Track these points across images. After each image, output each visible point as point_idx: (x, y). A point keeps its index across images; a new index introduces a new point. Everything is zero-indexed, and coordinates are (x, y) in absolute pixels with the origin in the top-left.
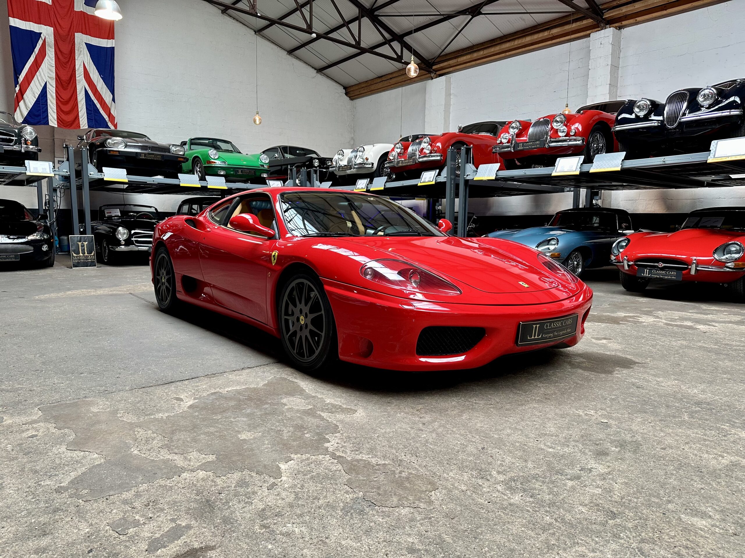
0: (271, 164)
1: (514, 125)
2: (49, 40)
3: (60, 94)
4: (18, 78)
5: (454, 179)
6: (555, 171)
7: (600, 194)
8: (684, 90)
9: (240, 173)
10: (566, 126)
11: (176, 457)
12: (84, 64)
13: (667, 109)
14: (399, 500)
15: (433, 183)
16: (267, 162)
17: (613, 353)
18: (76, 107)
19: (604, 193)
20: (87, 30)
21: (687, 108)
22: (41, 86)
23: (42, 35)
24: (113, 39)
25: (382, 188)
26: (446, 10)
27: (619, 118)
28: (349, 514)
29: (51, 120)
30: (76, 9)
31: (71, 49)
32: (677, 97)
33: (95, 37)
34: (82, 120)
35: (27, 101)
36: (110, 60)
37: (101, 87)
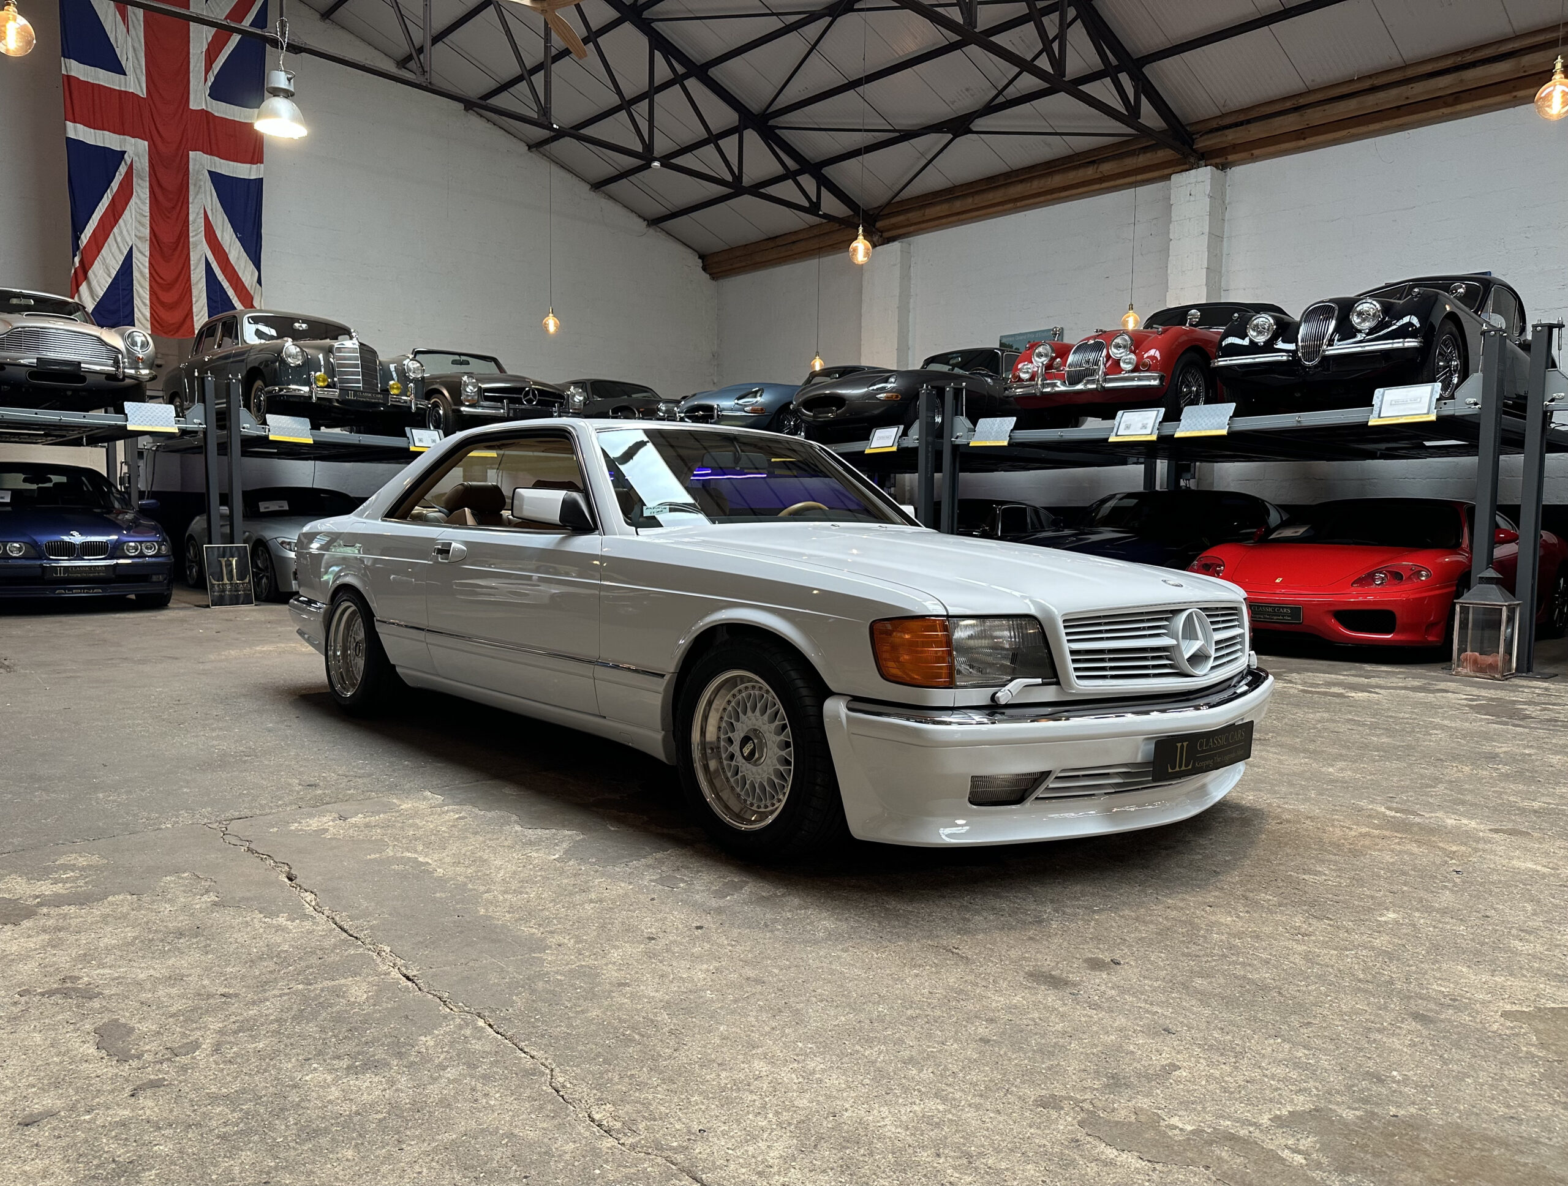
1: (1041, 349)
2: (138, 165)
3: (157, 269)
4: (79, 238)
5: (933, 444)
6: (1114, 433)
7: (1192, 469)
8: (1329, 302)
12: (205, 212)
13: (1302, 330)
18: (188, 294)
19: (1199, 467)
20: (213, 146)
21: (1336, 330)
22: (122, 253)
23: (126, 156)
24: (261, 162)
29: (138, 319)
30: (193, 106)
31: (182, 182)
32: (1319, 312)
33: (227, 159)
34: (198, 321)
35: (94, 283)
36: (255, 204)
37: (237, 255)
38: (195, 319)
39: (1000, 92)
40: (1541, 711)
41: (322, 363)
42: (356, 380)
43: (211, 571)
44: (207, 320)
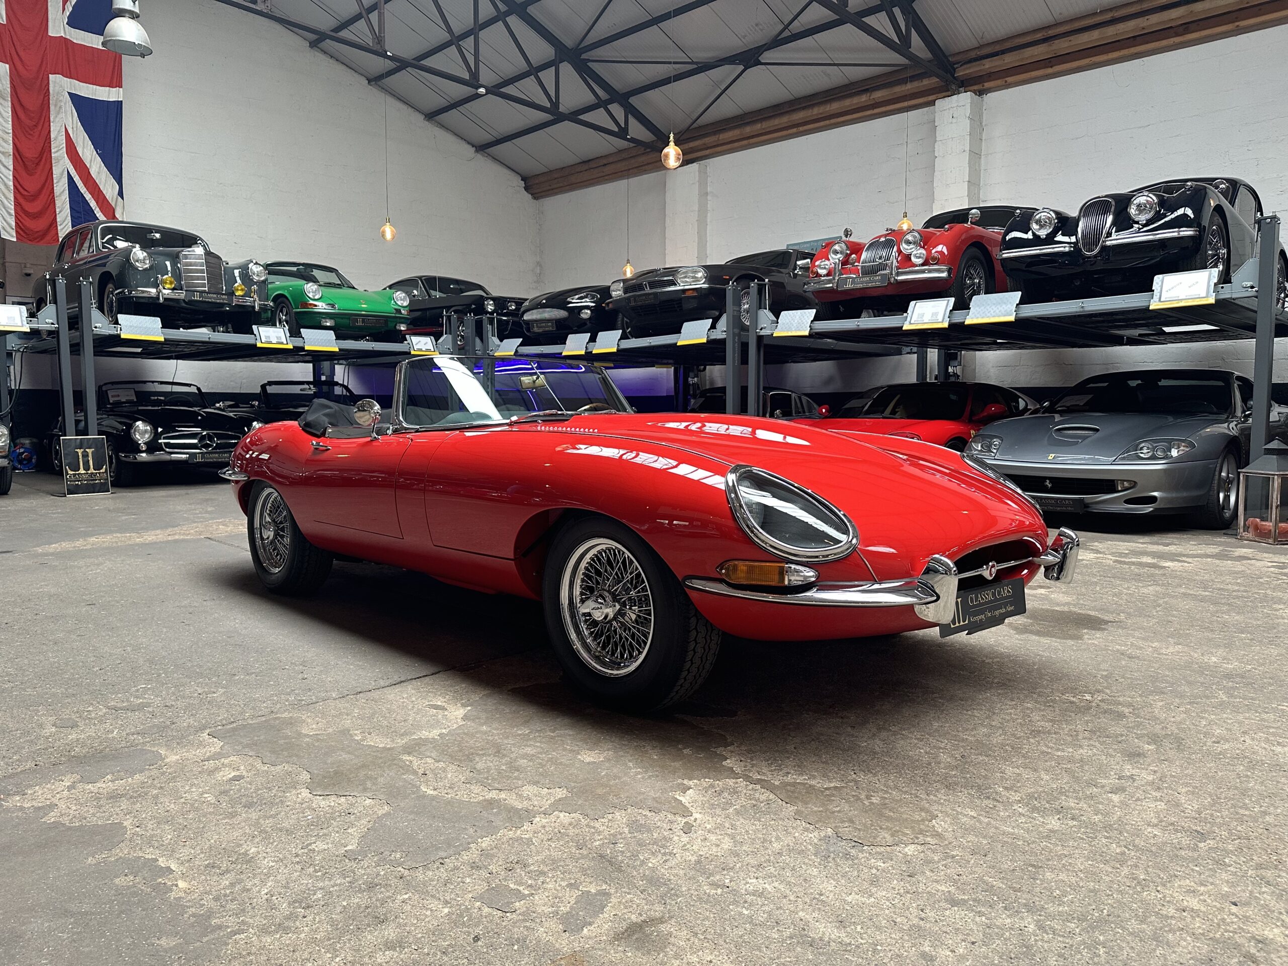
0: (412, 309)
1: (837, 247)
3: (21, 182)
5: (739, 335)
6: (907, 322)
7: (959, 357)
8: (1106, 196)
9: (360, 324)
10: (924, 248)
11: (503, 795)
12: (66, 129)
13: (1081, 224)
14: (892, 835)
15: (705, 340)
16: (406, 304)
17: (1066, 609)
18: (52, 205)
19: (965, 354)
20: (73, 70)
21: (1114, 224)
24: (120, 86)
25: (614, 350)
26: (702, 56)
27: (1008, 238)
28: (830, 859)
29: (4, 228)
30: (52, 33)
31: (42, 104)
32: (1096, 207)
33: (86, 83)
34: (62, 229)
36: (114, 124)
37: (97, 170)
38: (59, 228)
39: (786, 27)
41: (170, 268)
42: (202, 283)
43: (67, 461)
44: (71, 229)
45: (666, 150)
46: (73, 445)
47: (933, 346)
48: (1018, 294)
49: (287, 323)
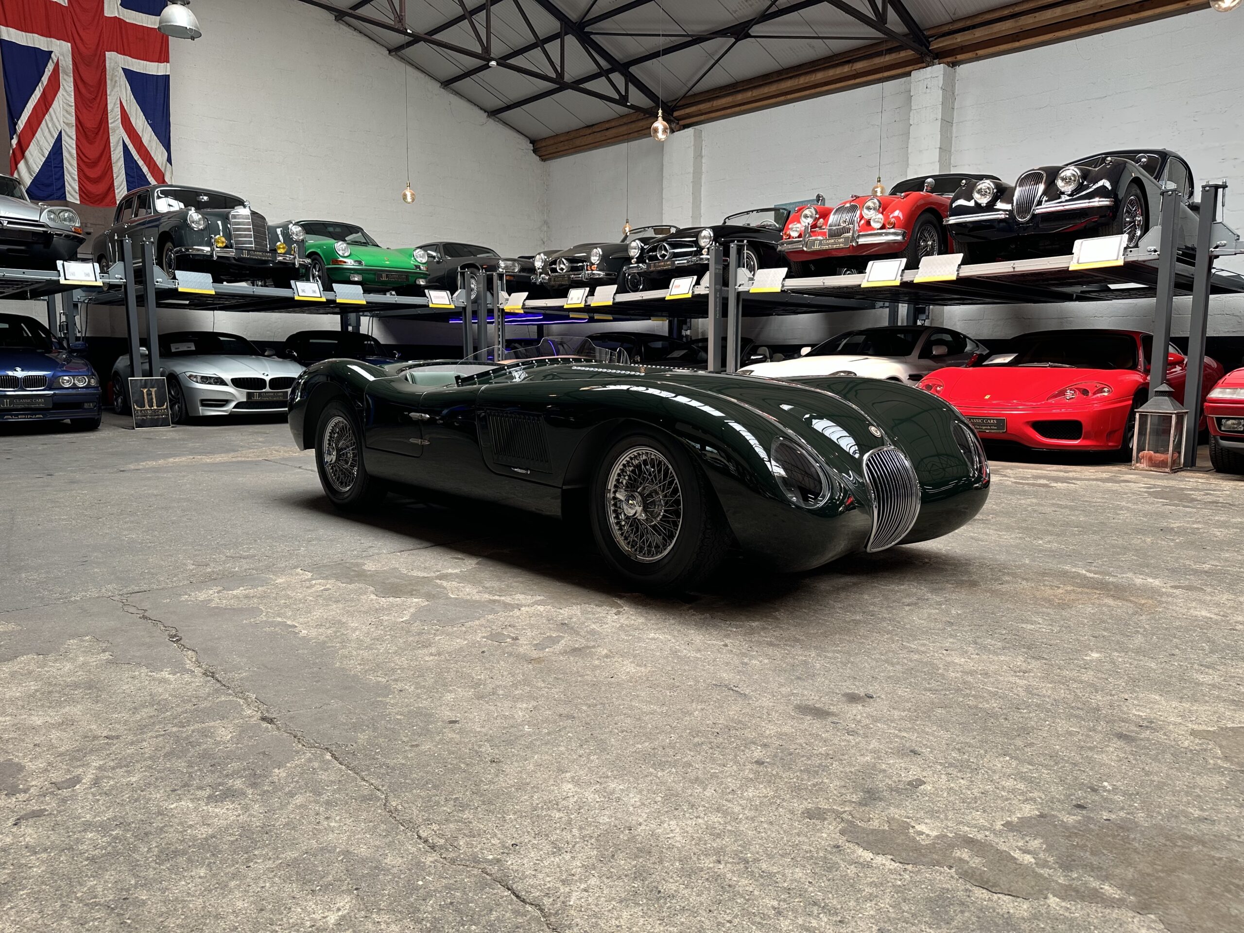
0: (430, 265)
1: (807, 212)
2: (64, 63)
4: (16, 124)
5: (721, 290)
6: (865, 281)
7: (927, 311)
8: (1040, 169)
9: (384, 279)
10: (882, 213)
13: (1017, 193)
15: (690, 295)
16: (424, 261)
18: (110, 170)
19: (932, 310)
20: (126, 47)
21: (1045, 193)
22: (53, 137)
23: (53, 55)
24: (168, 61)
25: (610, 303)
26: (696, 29)
27: (954, 205)
29: (69, 192)
30: (107, 13)
32: (1030, 178)
33: (138, 59)
34: (119, 193)
35: (31, 161)
36: (163, 96)
37: (148, 139)
38: (116, 192)
39: (774, 3)
40: (1204, 495)
41: (221, 228)
42: (249, 241)
43: (135, 399)
44: (126, 193)
45: (655, 125)
46: (139, 385)
47: (904, 302)
48: (961, 256)
49: (320, 278)
